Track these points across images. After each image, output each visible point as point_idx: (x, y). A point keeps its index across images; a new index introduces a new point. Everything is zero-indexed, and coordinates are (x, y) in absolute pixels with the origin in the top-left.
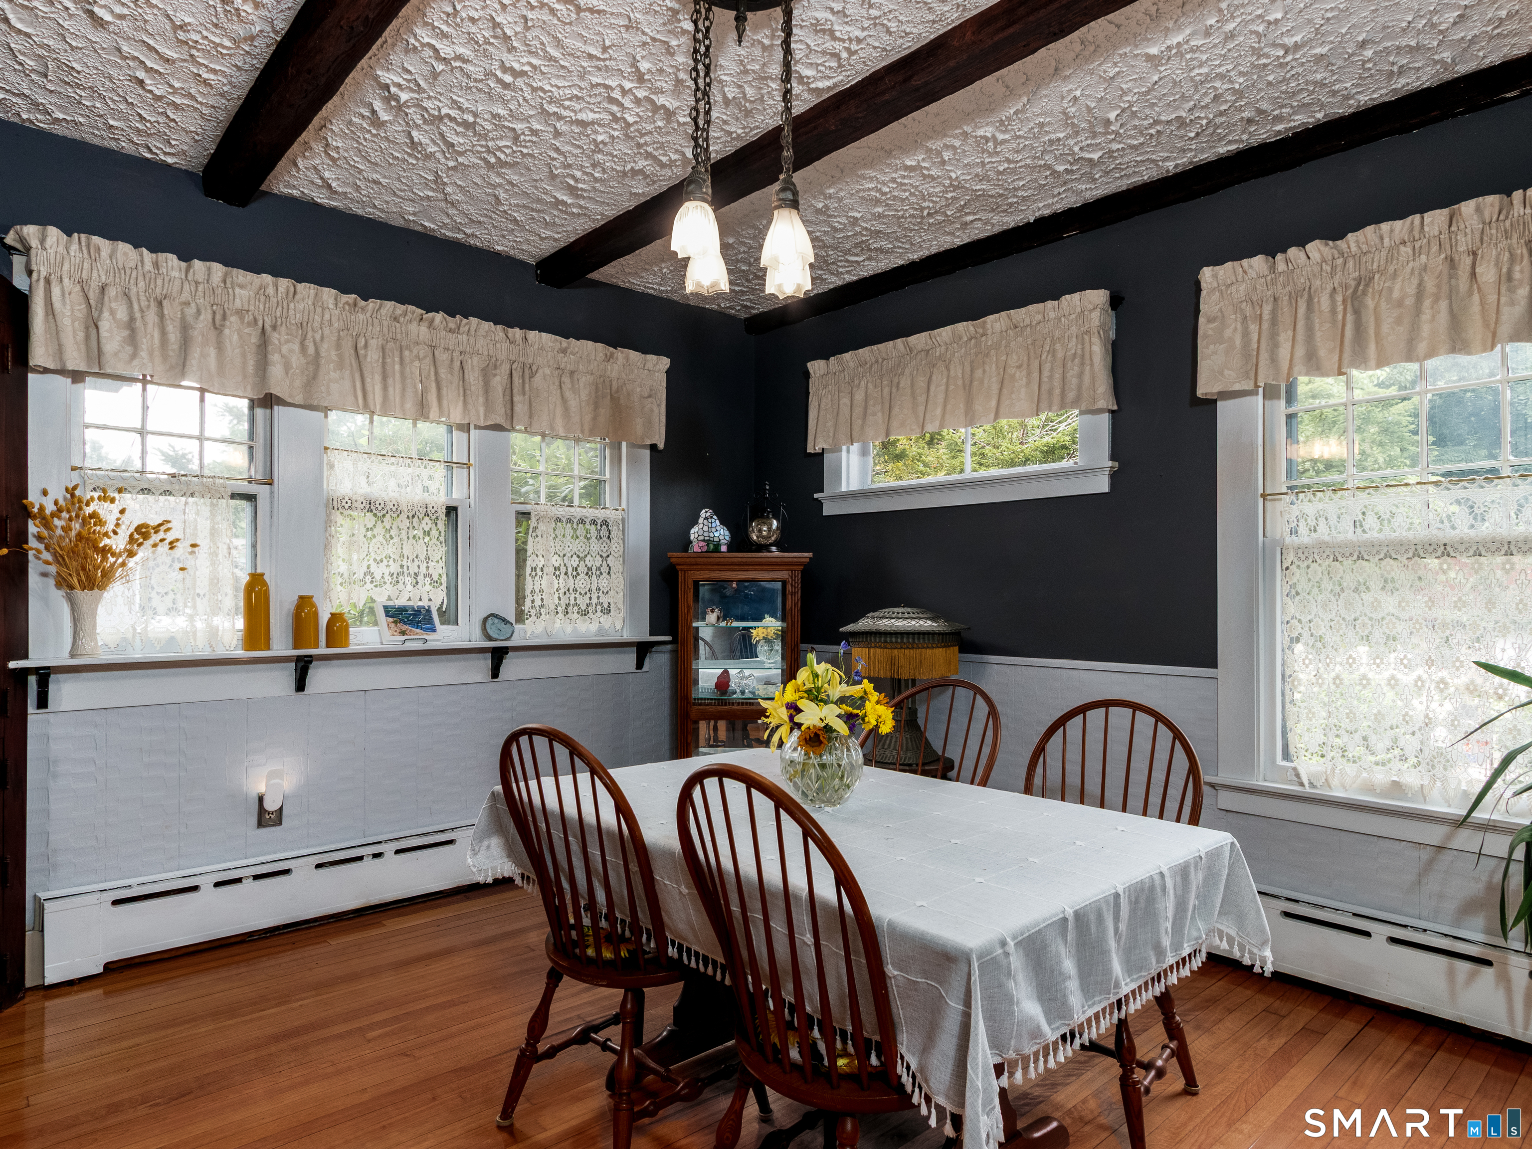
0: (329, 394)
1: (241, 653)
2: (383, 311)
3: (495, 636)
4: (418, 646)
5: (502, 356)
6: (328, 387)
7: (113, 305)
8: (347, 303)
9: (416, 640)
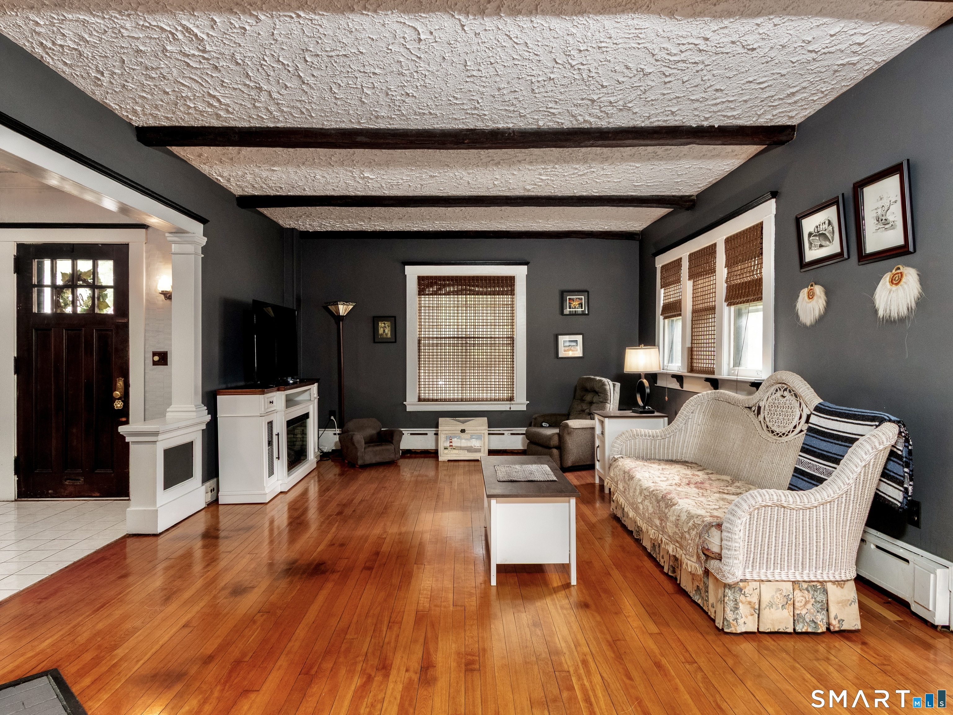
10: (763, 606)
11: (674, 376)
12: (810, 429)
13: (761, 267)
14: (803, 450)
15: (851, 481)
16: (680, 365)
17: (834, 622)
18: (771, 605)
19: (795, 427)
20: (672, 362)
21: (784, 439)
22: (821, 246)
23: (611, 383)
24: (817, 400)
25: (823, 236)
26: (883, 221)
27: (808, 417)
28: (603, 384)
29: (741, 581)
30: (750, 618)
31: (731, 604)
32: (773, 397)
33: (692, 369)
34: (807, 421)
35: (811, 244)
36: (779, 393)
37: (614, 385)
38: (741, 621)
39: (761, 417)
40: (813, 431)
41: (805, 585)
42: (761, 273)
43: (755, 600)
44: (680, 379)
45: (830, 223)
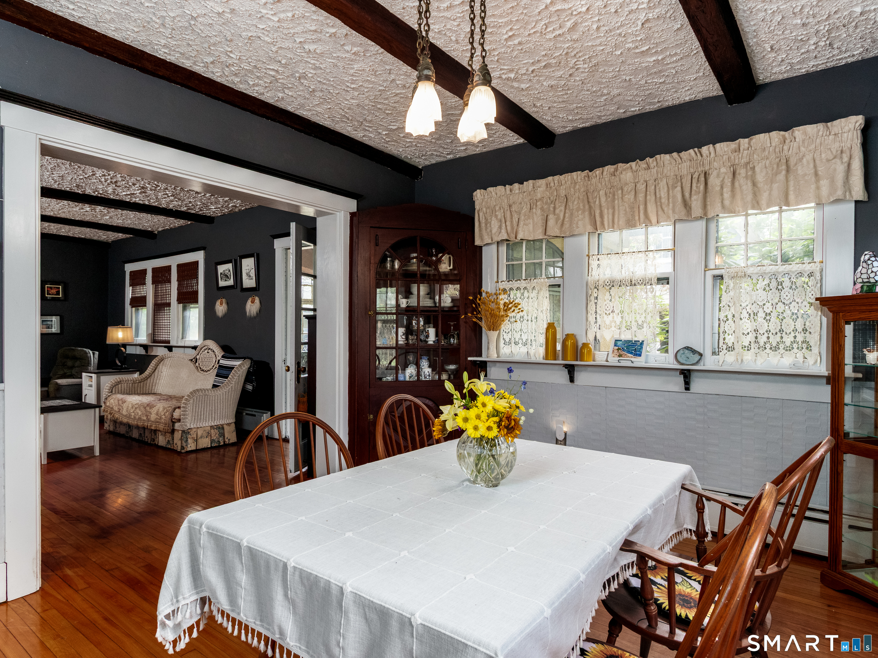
0: (578, 227)
1: (541, 360)
2: (605, 173)
3: (684, 362)
4: (629, 364)
5: (684, 172)
6: (577, 223)
7: (497, 213)
8: (585, 176)
9: (629, 360)
10: (198, 438)
11: (141, 345)
12: (220, 366)
13: (198, 285)
14: (217, 376)
15: (233, 383)
16: (145, 339)
17: (227, 440)
18: (201, 437)
19: (213, 366)
20: (137, 337)
21: (209, 372)
22: (226, 280)
23: (91, 352)
24: (223, 353)
25: (226, 276)
26: (248, 275)
27: (219, 361)
28: (86, 353)
29: (189, 429)
30: (193, 444)
31: (185, 439)
32: (204, 353)
33: (154, 341)
34: (218, 363)
35: (221, 279)
36: (206, 351)
37: (94, 354)
38: (189, 446)
39: (197, 364)
40: (221, 367)
41: (215, 427)
42: (197, 288)
43: (195, 436)
44: (145, 347)
45: (229, 271)
